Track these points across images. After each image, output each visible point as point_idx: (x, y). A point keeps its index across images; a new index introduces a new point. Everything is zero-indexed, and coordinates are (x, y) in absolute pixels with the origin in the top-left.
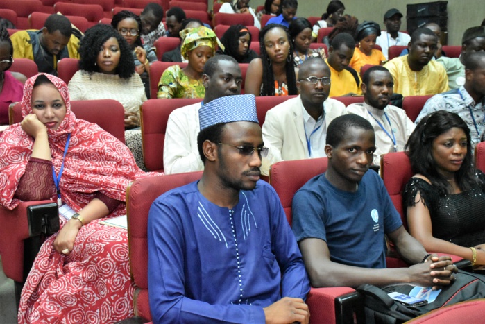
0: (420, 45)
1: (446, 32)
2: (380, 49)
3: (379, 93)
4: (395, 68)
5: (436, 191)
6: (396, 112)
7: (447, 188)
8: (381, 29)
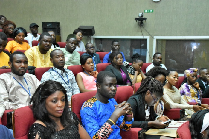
0: (44, 41)
1: (60, 36)
2: (27, 42)
3: (19, 67)
4: (32, 53)
5: (48, 131)
6: (31, 77)
7: (55, 128)
8: (27, 32)
